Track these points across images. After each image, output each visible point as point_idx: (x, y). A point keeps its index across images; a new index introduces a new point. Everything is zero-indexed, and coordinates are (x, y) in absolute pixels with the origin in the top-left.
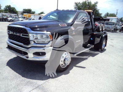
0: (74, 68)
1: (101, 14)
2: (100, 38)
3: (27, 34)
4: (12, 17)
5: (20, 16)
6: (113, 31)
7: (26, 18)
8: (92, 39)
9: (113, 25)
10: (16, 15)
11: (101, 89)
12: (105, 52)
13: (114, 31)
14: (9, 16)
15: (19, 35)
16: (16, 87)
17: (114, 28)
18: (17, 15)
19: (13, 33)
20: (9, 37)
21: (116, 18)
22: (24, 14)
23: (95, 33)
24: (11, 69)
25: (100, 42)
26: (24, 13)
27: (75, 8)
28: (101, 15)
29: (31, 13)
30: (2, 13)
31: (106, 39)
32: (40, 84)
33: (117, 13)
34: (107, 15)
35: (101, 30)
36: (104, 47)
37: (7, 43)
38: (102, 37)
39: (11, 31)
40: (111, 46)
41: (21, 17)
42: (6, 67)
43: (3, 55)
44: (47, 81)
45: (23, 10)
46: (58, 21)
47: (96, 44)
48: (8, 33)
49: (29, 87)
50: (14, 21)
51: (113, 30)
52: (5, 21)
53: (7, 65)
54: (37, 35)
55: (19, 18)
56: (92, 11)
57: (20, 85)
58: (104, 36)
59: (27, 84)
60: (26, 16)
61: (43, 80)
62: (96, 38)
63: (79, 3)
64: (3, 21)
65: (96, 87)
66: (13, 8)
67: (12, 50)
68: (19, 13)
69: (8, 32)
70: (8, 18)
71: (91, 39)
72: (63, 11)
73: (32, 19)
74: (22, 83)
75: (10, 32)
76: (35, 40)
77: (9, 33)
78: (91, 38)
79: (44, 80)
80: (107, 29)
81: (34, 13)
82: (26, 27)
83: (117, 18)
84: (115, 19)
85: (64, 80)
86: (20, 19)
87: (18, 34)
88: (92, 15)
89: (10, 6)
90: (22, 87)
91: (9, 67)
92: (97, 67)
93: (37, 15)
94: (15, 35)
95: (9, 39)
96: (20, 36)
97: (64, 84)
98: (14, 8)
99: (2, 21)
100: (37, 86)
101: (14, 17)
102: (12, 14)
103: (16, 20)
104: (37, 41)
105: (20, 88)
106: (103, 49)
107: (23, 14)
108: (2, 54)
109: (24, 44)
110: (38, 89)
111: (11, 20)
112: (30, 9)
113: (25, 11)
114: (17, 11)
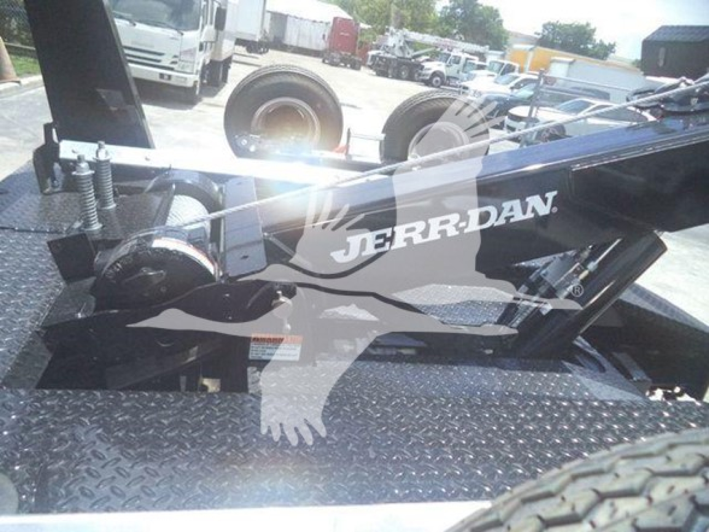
4: (445, 58)
41: (490, 66)
52: (410, 78)
55: (479, 68)
70: (428, 65)
101: (458, 60)
111: (438, 79)
112: (588, 25)
113: (554, 39)
114: (504, 32)
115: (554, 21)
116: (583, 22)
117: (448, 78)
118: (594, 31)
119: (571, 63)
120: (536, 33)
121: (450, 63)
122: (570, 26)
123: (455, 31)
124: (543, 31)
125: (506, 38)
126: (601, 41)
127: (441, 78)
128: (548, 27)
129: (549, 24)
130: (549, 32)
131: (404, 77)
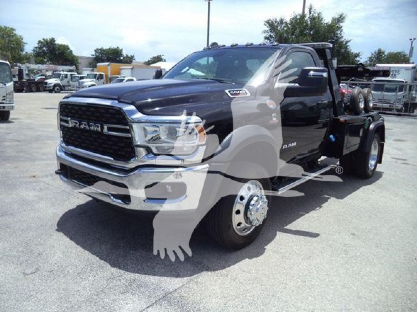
0: (280, 235)
1: (357, 55)
2: (361, 133)
3: (126, 124)
4: (58, 76)
5: (86, 72)
6: (399, 113)
7: (106, 76)
8: (334, 140)
9: (401, 90)
10: (73, 68)
11: (376, 304)
12: (379, 182)
13: (406, 111)
14: (49, 73)
15: (99, 129)
16: (95, 297)
17: (404, 100)
18: (77, 68)
19: (77, 126)
20: (64, 137)
21: (411, 66)
22: (99, 64)
23: (342, 119)
24: (73, 243)
25: (359, 147)
26: (99, 62)
27: (266, 38)
28: (357, 59)
29: (121, 62)
30: (28, 64)
31: (382, 138)
32: (171, 290)
33: (412, 49)
34: (379, 57)
35: (362, 106)
36: (375, 166)
37: (58, 157)
38: (366, 131)
39: (73, 117)
40: (400, 162)
41: (88, 76)
42: (55, 237)
43: (42, 199)
44: (191, 280)
45: (94, 53)
46: (220, 81)
47: (346, 155)
48: (61, 126)
49: (136, 298)
50: (67, 88)
51: (400, 106)
52: (38, 90)
53: (57, 230)
54: (157, 129)
55: (82, 78)
56: (331, 45)
57: (107, 291)
58: (372, 126)
59: (127, 289)
60: (106, 72)
61: (177, 276)
62: (346, 137)
63: (282, 21)
64: (31, 91)
65: (360, 298)
66: (61, 46)
67: (76, 179)
68: (82, 63)
69: (61, 120)
70: (49, 81)
71: (330, 139)
72: (235, 47)
73: (126, 79)
74: (111, 285)
75: (67, 122)
76: (150, 145)
77: (66, 125)
78: (331, 136)
79: (184, 276)
80: (379, 105)
81: (129, 60)
82: (120, 102)
83: (413, 68)
84: (406, 69)
85: (249, 275)
86: (87, 82)
87: (95, 128)
88: (331, 60)
89: (53, 40)
90: (112, 297)
91: (65, 237)
92: (354, 232)
93: (140, 67)
94: (84, 130)
95: (64, 145)
96: (101, 134)
97: (248, 287)
98: (66, 48)
99: (27, 92)
100: (160, 294)
101: (66, 76)
102: (61, 68)
103: (74, 86)
104: (157, 148)
105: (106, 300)
106: (370, 173)
107: (95, 66)
108: (37, 194)
109: (116, 157)
110: (165, 304)
111: (58, 88)
112: (118, 48)
113: (102, 57)
114: (75, 57)
115: (100, 48)
116: (115, 47)
117: (64, 86)
118: (122, 50)
119: (132, 69)
120: (92, 55)
121: (62, 78)
122: (109, 49)
123: (46, 60)
124: (96, 54)
125: (77, 60)
126: (127, 55)
127: (59, 87)
128: (98, 51)
129: (98, 49)
130: (99, 54)
131: (35, 90)
